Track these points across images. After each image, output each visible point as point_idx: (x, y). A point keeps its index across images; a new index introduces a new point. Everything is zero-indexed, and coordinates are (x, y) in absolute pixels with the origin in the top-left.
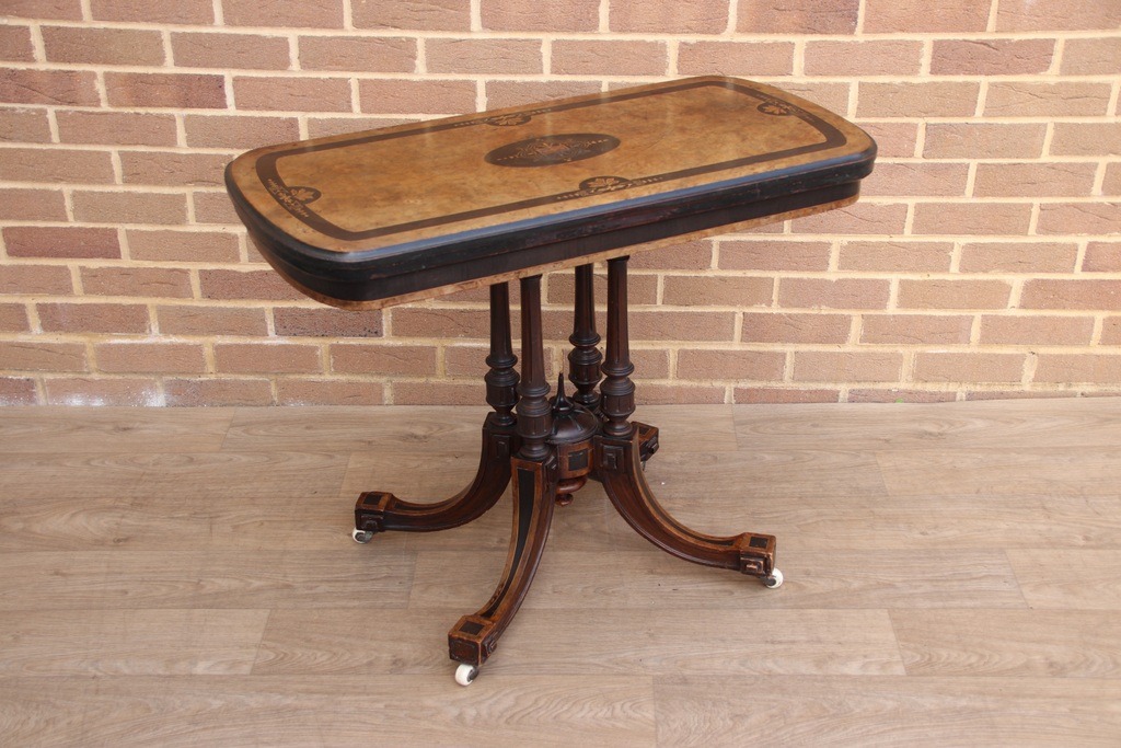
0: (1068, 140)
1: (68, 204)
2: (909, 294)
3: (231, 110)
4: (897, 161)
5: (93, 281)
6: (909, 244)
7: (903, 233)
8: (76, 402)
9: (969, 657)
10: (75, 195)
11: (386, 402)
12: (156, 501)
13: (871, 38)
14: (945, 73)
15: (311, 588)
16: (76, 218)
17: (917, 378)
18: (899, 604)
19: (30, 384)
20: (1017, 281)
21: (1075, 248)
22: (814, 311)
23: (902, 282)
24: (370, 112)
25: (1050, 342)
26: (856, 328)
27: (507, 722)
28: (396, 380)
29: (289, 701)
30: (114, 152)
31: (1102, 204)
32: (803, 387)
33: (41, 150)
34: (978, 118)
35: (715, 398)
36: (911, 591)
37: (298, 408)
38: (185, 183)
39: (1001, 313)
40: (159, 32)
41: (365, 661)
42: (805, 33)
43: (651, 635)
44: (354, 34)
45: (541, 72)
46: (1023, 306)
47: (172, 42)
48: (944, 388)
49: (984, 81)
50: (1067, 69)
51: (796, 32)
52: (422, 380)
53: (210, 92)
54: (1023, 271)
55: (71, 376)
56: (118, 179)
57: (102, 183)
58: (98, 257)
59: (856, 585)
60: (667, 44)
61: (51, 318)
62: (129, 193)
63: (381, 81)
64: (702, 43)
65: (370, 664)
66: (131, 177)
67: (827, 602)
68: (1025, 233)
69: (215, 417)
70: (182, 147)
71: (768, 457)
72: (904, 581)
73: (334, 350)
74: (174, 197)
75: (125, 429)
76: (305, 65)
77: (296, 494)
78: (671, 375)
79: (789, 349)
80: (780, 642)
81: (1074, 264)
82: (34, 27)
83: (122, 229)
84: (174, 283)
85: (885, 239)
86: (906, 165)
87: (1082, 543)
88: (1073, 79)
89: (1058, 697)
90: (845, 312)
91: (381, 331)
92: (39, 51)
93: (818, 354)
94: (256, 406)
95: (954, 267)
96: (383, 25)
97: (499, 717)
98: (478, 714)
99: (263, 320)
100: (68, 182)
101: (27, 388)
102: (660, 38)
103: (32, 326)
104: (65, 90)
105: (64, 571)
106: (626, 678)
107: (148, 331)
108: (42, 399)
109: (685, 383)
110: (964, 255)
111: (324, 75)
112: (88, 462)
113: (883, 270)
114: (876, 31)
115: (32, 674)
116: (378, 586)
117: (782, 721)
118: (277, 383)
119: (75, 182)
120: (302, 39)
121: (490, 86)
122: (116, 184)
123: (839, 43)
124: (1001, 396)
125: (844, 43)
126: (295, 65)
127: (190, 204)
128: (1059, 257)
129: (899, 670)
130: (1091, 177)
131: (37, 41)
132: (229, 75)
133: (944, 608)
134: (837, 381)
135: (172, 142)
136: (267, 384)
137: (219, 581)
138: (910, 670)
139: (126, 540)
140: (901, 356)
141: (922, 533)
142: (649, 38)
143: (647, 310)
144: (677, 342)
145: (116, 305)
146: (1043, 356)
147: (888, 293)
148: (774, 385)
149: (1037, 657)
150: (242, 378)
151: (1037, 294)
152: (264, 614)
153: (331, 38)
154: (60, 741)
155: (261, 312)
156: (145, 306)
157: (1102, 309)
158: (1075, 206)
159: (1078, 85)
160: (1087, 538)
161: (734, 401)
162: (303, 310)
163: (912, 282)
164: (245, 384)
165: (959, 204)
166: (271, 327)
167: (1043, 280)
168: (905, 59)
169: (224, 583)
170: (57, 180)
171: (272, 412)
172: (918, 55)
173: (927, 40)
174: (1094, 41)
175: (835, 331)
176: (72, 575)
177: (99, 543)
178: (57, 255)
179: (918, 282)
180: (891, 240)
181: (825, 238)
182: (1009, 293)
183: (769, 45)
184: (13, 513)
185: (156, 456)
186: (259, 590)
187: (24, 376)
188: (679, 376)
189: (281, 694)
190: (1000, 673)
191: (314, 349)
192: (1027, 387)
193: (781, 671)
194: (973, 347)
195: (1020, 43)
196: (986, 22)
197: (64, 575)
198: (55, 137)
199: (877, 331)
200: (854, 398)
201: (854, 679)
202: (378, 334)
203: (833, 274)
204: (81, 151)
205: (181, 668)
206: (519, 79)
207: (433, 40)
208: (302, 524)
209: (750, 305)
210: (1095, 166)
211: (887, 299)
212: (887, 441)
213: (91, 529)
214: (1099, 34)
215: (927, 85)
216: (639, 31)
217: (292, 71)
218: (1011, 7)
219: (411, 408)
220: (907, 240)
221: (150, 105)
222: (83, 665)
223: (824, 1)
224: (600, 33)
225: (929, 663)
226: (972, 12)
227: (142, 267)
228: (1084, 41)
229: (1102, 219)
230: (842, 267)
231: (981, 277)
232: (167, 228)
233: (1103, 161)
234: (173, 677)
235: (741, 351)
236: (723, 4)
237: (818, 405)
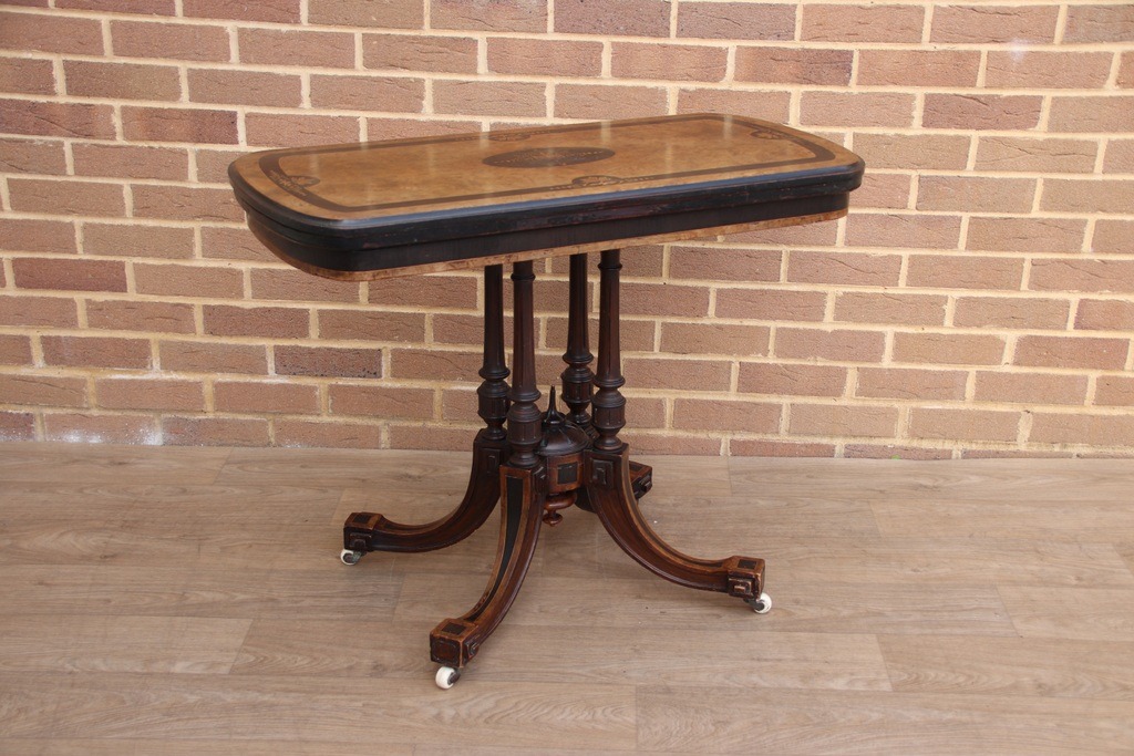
0: (1058, 196)
1: (79, 236)
2: (904, 347)
3: (242, 146)
4: (891, 212)
5: (98, 314)
6: (903, 296)
7: (897, 285)
8: (73, 438)
9: (957, 677)
10: (86, 228)
11: (383, 446)
12: (147, 524)
13: (865, 90)
14: (937, 127)
15: (296, 602)
16: (86, 251)
17: (913, 435)
18: (888, 630)
19: (29, 418)
20: (1011, 337)
21: (1067, 304)
22: (809, 362)
23: (897, 336)
25: (1044, 400)
26: (852, 381)
27: (486, 722)
28: (393, 423)
29: (266, 698)
30: (126, 185)
31: (1092, 261)
32: (798, 440)
33: (55, 182)
34: (970, 171)
35: (711, 450)
36: (900, 620)
37: (295, 448)
38: (194, 218)
39: (996, 369)
40: (177, 68)
41: (346, 666)
42: (801, 83)
43: (636, 651)
44: (364, 74)
45: (545, 115)
46: (1017, 363)
47: (189, 78)
48: (940, 445)
49: (975, 135)
50: (1054, 126)
51: (792, 82)
52: (419, 424)
54: (1016, 327)
55: (70, 411)
56: (129, 213)
57: (112, 216)
58: (105, 290)
59: (845, 613)
60: (668, 90)
61: (54, 352)
62: (139, 226)
63: (388, 120)
64: (702, 90)
65: (350, 668)
66: (142, 210)
67: (815, 626)
68: (1017, 288)
69: (211, 455)
70: (193, 182)
71: (761, 503)
72: (894, 611)
73: (333, 390)
74: (182, 231)
75: (120, 464)
76: (316, 103)
77: (286, 522)
78: (667, 425)
79: (785, 401)
80: (766, 660)
81: (1067, 322)
82: (57, 61)
83: (130, 262)
84: (176, 318)
85: (880, 290)
86: (900, 217)
87: (1075, 582)
88: (1061, 136)
89: (1046, 714)
90: (841, 364)
91: (380, 372)
92: (60, 84)
93: (813, 407)
94: (253, 446)
95: (948, 321)
96: (393, 66)
97: (478, 717)
98: (457, 713)
99: (264, 358)
100: (80, 214)
101: (25, 423)
102: (660, 84)
103: (35, 359)
104: (83, 123)
105: (49, 582)
106: (608, 687)
107: (149, 367)
108: (40, 434)
109: (681, 434)
110: (958, 309)
111: (334, 113)
112: (81, 491)
113: (878, 322)
114: (870, 84)
115: (8, 668)
116: (363, 602)
117: (765, 727)
118: (275, 424)
119: (86, 215)
120: (314, 78)
122: (126, 217)
123: (834, 94)
124: (997, 455)
125: (838, 94)
126: (306, 103)
127: (197, 239)
128: (1051, 314)
129: (886, 687)
130: (1081, 234)
131: (59, 74)
132: (241, 111)
133: (933, 635)
134: (832, 435)
135: (183, 177)
136: (264, 424)
137: (204, 594)
138: (896, 688)
139: (114, 556)
140: (896, 411)
141: (915, 571)
142: (650, 84)
143: (645, 357)
144: (673, 391)
145: (119, 339)
146: (1037, 414)
147: (883, 346)
148: (771, 438)
149: (1026, 679)
150: (241, 417)
151: (1030, 351)
152: (246, 623)
153: (342, 78)
154: (32, 727)
155: (262, 349)
156: (148, 341)
157: (1095, 368)
158: (1066, 262)
159: (1066, 142)
160: (1079, 579)
161: (729, 453)
162: (305, 348)
163: (907, 335)
164: (243, 423)
165: (952, 257)
166: (271, 365)
167: (1036, 337)
168: (897, 111)
169: (208, 596)
170: (69, 212)
171: (269, 452)
172: (911, 108)
173: (919, 93)
174: (1080, 100)
175: (830, 384)
176: (56, 585)
177: (85, 559)
178: (65, 287)
179: (913, 335)
180: (887, 291)
181: (820, 288)
182: (1003, 349)
183: (766, 93)
185: (149, 487)
186: (243, 602)
187: (23, 411)
188: (676, 426)
189: (259, 691)
190: (988, 692)
191: (312, 389)
192: (1023, 447)
193: (766, 685)
194: (968, 404)
195: (1009, 99)
196: (975, 77)
197: (47, 585)
198: (70, 169)
199: (873, 384)
200: (851, 452)
201: (839, 694)
202: (377, 375)
203: (828, 324)
204: (94, 184)
205: (160, 667)
206: (522, 121)
207: (441, 81)
208: (291, 548)
209: (746, 354)
210: (1085, 222)
211: (882, 351)
212: (882, 492)
213: (78, 546)
214: (1084, 93)
215: (919, 138)
216: (639, 77)
217: (303, 109)
218: (999, 64)
219: (407, 452)
220: (901, 292)
221: (164, 140)
222: (60, 662)
223: (819, 52)
224: (602, 79)
225: (917, 681)
226: (961, 69)
227: (147, 301)
228: (1070, 99)
229: (1093, 276)
230: (837, 318)
231: (975, 332)
232: (175, 262)
233: (1092, 218)
234: (150, 674)
235: (736, 402)
236: (722, 53)
237: (814, 459)
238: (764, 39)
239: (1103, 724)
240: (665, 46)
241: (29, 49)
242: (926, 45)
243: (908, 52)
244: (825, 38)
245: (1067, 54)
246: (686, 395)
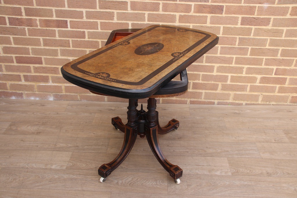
0: (272, 43)
1: (30, 51)
2: (233, 79)
3: (69, 29)
4: (232, 46)
5: (36, 70)
6: (234, 67)
7: (232, 64)
8: (32, 98)
9: (247, 171)
10: (32, 49)
11: (106, 101)
12: (48, 123)
13: (226, 15)
14: (244, 25)
15: (83, 147)
16: (32, 54)
17: (234, 99)
18: (230, 156)
20: (259, 77)
21: (273, 69)
22: (210, 82)
23: (231, 76)
24: (102, 30)
25: (266, 92)
26: (220, 87)
27: (129, 185)
29: (74, 177)
30: (41, 38)
31: (280, 59)
32: (206, 101)
33: (24, 38)
34: (252, 36)
35: (185, 103)
36: (233, 153)
37: (84, 102)
38: (58, 46)
39: (255, 84)
40: (52, 9)
41: (95, 167)
42: (210, 14)
44: (99, 10)
45: (145, 21)
46: (260, 83)
47: (55, 11)
48: (240, 102)
49: (253, 27)
50: (273, 26)
51: (208, 13)
53: (64, 24)
54: (260, 74)
55: (31, 92)
56: (42, 45)
57: (38, 46)
58: (37, 64)
59: (219, 151)
60: (176, 15)
61: (27, 78)
62: (45, 48)
63: (105, 22)
64: (185, 15)
66: (45, 45)
67: (212, 155)
68: (261, 65)
69: (65, 103)
70: (57, 38)
71: (198, 118)
72: (231, 150)
74: (55, 50)
75: (43, 105)
76: (87, 18)
77: (82, 123)
79: (203, 91)
80: (200, 166)
81: (273, 73)
82: (23, 7)
83: (43, 57)
84: (55, 71)
85: (228, 65)
86: (234, 47)
87: (274, 141)
88: (275, 28)
89: (270, 182)
90: (217, 83)
92: (24, 14)
93: (210, 93)
94: (75, 101)
95: (244, 73)
96: (106, 8)
97: (128, 183)
98: (122, 182)
100: (30, 46)
101: (21, 95)
102: (174, 13)
103: (22, 80)
104: (30, 23)
106: (160, 174)
107: (49, 82)
108: (25, 97)
109: (178, 99)
110: (247, 70)
111: (92, 20)
112: (33, 113)
113: (227, 73)
114: (228, 14)
115: (12, 166)
116: (100, 147)
117: (200, 187)
118: (79, 96)
119: (32, 46)
120: (86, 11)
121: (132, 24)
124: (254, 104)
125: (220, 16)
126: (85, 18)
127: (59, 51)
128: (270, 71)
129: (230, 174)
130: (278, 52)
131: (23, 11)
132: (69, 20)
133: (241, 158)
134: (214, 99)
135: (55, 36)
136: (77, 96)
137: (61, 144)
138: (232, 174)
139: (40, 133)
140: (230, 94)
141: (235, 138)
142: (172, 13)
145: (41, 76)
146: (264, 95)
147: (228, 78)
148: (200, 100)
149: (264, 171)
150: (71, 94)
151: (263, 80)
152: (71, 153)
153: (94, 11)
154: (16, 185)
156: (48, 76)
157: (279, 84)
158: (274, 59)
159: (276, 29)
160: (275, 140)
161: (190, 104)
163: (234, 76)
164: (72, 96)
165: (246, 57)
167: (265, 77)
168: (234, 21)
169: (62, 145)
170: (28, 45)
171: (78, 102)
172: (238, 20)
173: (240, 16)
174: (280, 19)
175: (215, 87)
176: (25, 141)
177: (33, 133)
178: (28, 63)
179: (235, 76)
180: (230, 66)
181: (213, 64)
182: (257, 80)
183: (201, 16)
184: (14, 125)
185: (49, 112)
186: (70, 147)
187: (20, 92)
188: (177, 97)
189: (73, 175)
190: (255, 175)
192: (260, 103)
193: (200, 173)
194: (247, 92)
195: (263, 18)
196: (255, 13)
197: (23, 141)
198: (27, 35)
199: (224, 88)
200: (219, 104)
201: (218, 176)
203: (215, 73)
204: (33, 38)
205: (49, 167)
206: (139, 22)
207: (119, 12)
208: (82, 131)
209: (194, 80)
210: (279, 49)
211: (228, 80)
212: (226, 114)
213: (31, 130)
214: (282, 17)
215: (240, 28)
216: (169, 12)
217: (84, 19)
218: (261, 9)
219: (111, 103)
220: (233, 66)
221: (50, 27)
222: (25, 165)
223: (215, 6)
224: (160, 12)
225: (237, 172)
226: (251, 10)
227: (47, 66)
228: (278, 18)
229: (280, 62)
230: (217, 72)
231: (250, 75)
232: (54, 57)
233: (281, 48)
234: (46, 169)
235: (192, 92)
236: (191, 5)
237: (210, 105)
238: (201, 2)
239: (284, 185)
240: (176, 4)
241: (15, 4)
242: (243, 4)
243: (238, 6)
244: (217, 2)
245: (278, 7)
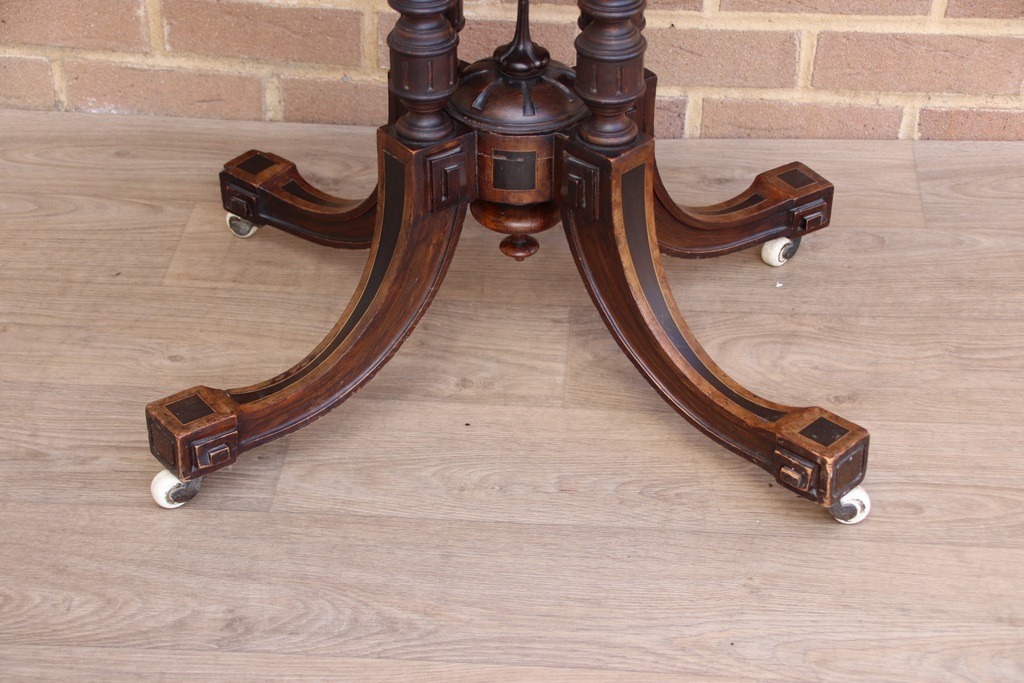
11: (270, 115)
15: (83, 462)
28: (291, 73)
35: (881, 128)
41: (170, 619)
43: (754, 591)
52: (336, 76)
65: (180, 625)
77: (80, 275)
78: (800, 82)
94: (28, 108)
109: (825, 98)
118: (64, 67)
136: (45, 68)
144: (818, 16)
148: (1002, 104)
161: (917, 135)
164: (4, 65)
171: (56, 121)
188: (816, 84)
208: (84, 335)
219: (314, 129)
235: (942, 36)
246: (841, 24)
